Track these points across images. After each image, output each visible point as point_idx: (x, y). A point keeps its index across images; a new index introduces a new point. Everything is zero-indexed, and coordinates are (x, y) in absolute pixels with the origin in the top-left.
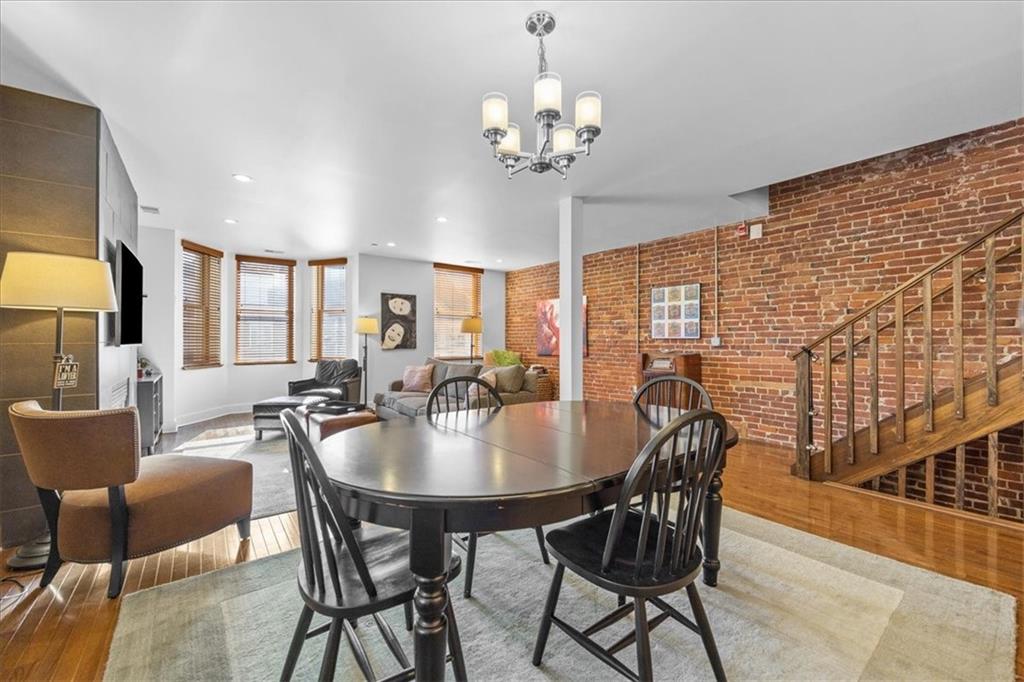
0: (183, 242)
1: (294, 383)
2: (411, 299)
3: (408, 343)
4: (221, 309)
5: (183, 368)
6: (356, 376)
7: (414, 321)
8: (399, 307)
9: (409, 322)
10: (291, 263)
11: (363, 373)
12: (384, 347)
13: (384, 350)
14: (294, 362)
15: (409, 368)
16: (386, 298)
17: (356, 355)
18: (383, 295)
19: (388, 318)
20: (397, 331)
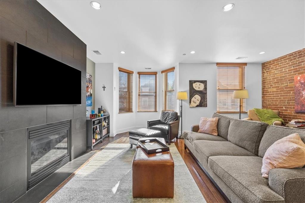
0: (119, 68)
1: (150, 122)
2: (204, 82)
3: (203, 104)
4: (133, 92)
5: (119, 113)
6: (177, 120)
7: (206, 93)
8: (198, 87)
9: (203, 94)
11: (180, 118)
12: (191, 106)
13: (190, 107)
14: (157, 112)
16: (191, 83)
17: (178, 111)
18: (190, 81)
19: (193, 92)
20: (197, 98)
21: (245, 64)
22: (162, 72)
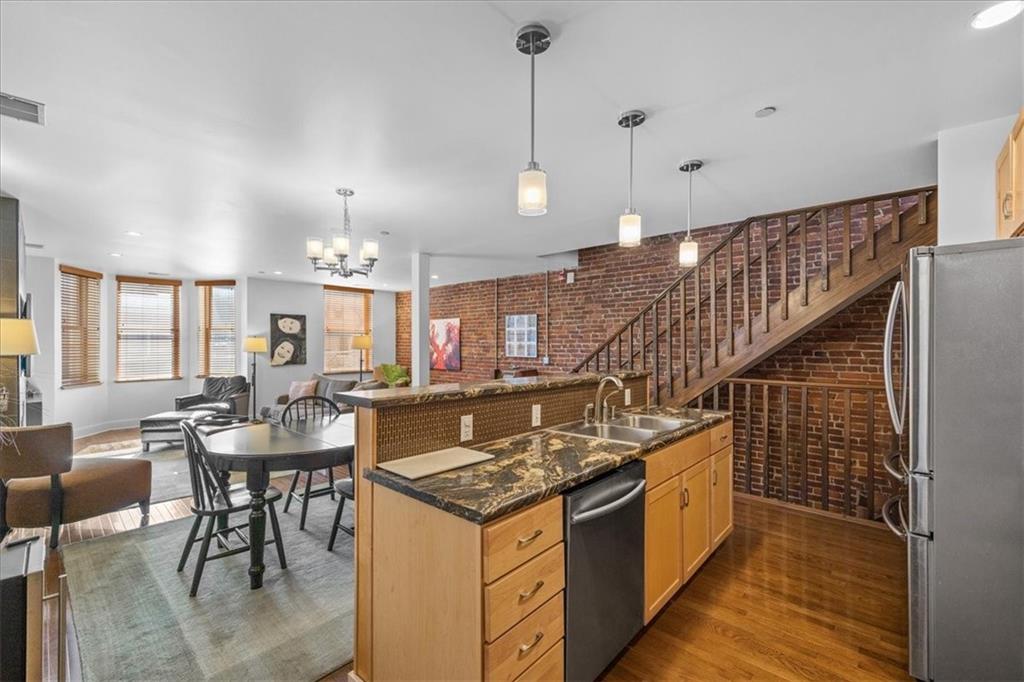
0: (61, 266)
1: (181, 400)
2: (301, 319)
3: (298, 358)
4: (101, 330)
5: (62, 388)
6: (244, 391)
7: (304, 339)
8: (289, 326)
9: (299, 340)
10: (176, 283)
11: (252, 388)
12: (274, 364)
13: (273, 366)
14: (181, 379)
15: (294, 384)
16: (275, 318)
17: (245, 372)
18: (272, 315)
19: (277, 337)
20: (286, 349)
21: (372, 291)
22: (198, 283)
